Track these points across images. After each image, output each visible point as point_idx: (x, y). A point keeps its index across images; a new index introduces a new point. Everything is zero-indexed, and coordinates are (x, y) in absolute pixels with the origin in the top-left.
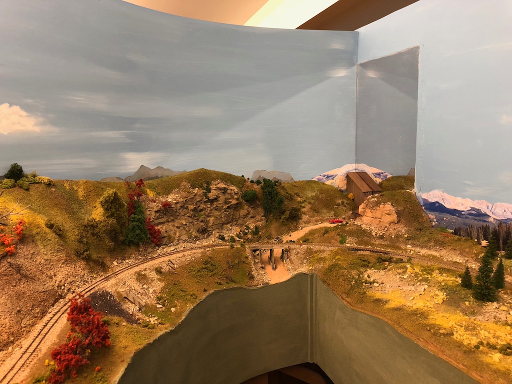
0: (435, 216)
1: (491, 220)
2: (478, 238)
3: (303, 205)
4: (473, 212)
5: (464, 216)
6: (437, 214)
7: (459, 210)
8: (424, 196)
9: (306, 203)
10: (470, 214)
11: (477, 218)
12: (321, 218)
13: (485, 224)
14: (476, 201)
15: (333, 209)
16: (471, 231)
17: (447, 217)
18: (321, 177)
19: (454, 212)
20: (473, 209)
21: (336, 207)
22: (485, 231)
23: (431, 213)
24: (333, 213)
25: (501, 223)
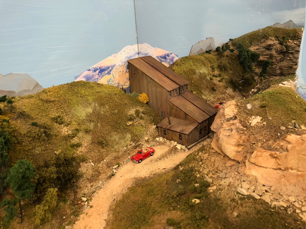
3: (75, 141)
9: (80, 134)
12: (114, 154)
15: (127, 129)
18: (91, 73)
21: (130, 123)
24: (129, 136)
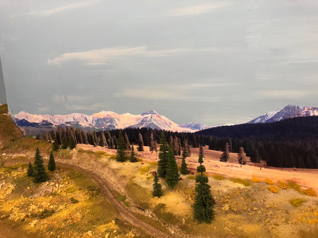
0: (24, 129)
1: (54, 126)
2: (50, 139)
4: (44, 123)
5: (40, 126)
6: (25, 127)
7: (37, 122)
8: (16, 116)
10: (43, 125)
11: (47, 126)
13: (51, 130)
14: (44, 115)
16: (45, 135)
17: (31, 128)
19: (34, 125)
20: (44, 121)
22: (52, 134)
23: (22, 127)
25: (59, 127)
